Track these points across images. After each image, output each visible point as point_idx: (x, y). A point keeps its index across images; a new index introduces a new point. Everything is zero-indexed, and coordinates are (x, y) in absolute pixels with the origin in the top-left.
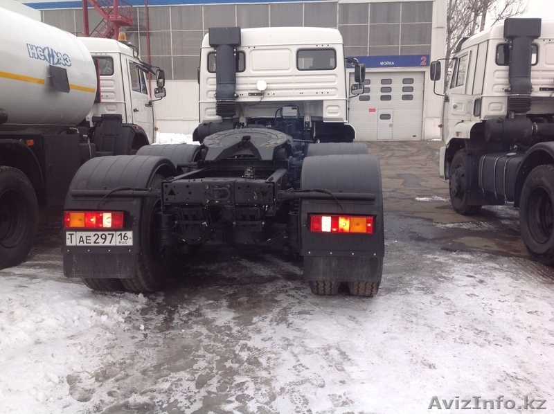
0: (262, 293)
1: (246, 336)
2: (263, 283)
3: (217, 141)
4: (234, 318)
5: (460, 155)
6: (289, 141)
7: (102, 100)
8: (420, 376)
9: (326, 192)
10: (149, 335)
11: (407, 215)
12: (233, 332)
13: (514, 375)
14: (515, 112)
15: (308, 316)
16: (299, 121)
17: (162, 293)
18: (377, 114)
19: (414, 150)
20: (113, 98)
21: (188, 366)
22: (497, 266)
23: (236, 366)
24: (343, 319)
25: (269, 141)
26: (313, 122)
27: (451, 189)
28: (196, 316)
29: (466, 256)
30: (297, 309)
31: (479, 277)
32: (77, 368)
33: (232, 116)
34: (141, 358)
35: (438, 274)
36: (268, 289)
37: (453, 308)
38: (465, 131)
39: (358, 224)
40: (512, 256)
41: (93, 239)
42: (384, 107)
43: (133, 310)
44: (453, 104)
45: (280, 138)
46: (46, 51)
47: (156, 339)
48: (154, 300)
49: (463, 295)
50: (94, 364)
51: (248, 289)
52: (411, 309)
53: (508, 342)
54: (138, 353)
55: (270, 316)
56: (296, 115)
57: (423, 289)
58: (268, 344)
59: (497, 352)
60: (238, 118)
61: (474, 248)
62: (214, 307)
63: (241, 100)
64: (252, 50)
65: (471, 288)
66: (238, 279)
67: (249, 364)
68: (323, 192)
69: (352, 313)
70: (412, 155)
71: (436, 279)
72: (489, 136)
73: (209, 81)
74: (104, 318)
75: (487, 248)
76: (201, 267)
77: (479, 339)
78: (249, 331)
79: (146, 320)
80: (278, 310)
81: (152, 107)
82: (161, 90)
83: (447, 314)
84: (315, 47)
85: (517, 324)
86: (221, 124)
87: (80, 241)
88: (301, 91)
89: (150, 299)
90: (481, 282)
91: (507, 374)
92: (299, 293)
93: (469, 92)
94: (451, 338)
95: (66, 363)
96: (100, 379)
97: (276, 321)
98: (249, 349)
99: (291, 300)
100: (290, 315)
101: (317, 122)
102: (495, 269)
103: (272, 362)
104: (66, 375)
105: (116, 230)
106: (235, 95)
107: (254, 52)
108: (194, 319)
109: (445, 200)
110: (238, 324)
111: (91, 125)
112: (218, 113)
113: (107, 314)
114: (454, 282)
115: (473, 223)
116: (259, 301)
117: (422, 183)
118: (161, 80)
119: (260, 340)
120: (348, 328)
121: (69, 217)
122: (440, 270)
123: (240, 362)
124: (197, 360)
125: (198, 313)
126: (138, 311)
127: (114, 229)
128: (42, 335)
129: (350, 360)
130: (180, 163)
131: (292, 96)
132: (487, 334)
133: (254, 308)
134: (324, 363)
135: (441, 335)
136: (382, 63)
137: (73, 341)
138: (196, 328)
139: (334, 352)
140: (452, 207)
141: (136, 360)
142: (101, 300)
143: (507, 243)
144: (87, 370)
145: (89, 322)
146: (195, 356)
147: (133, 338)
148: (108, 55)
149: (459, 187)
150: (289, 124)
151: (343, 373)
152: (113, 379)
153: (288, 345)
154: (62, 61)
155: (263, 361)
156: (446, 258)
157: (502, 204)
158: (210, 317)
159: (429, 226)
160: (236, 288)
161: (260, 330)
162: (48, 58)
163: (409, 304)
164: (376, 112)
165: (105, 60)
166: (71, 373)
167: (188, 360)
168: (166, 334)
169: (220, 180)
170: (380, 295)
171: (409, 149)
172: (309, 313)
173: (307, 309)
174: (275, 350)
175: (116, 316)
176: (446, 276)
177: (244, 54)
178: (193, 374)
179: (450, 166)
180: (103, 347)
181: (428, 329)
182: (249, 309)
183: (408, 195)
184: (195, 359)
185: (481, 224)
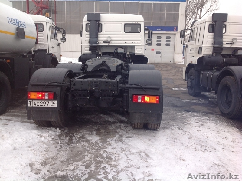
0: (110, 129)
1: (105, 147)
2: (110, 124)
3: (92, 63)
4: (99, 139)
5: (192, 70)
6: (122, 63)
7: (38, 43)
8: (179, 164)
9: (139, 86)
10: (63, 146)
11: (169, 96)
12: (99, 145)
13: (218, 164)
14: (216, 53)
15: (131, 139)
16: (125, 54)
17: (67, 128)
18: (155, 52)
19: (170, 68)
20: (43, 42)
21: (81, 159)
22: (208, 118)
23: (102, 159)
24: (146, 140)
25: (114, 63)
26: (130, 55)
27: (188, 85)
28: (83, 138)
29: (195, 114)
30: (126, 135)
31: (201, 123)
32: (33, 160)
33: (96, 51)
34: (60, 156)
35: (184, 121)
36: (113, 127)
37: (191, 136)
38: (194, 60)
39: (152, 99)
40: (214, 114)
41: (40, 104)
42: (158, 49)
43: (55, 135)
44: (190, 49)
45: (119, 62)
46: (16, 21)
47: (66, 148)
48: (63, 131)
49: (195, 131)
50: (40, 159)
51: (104, 127)
52: (174, 136)
53: (215, 150)
54: (59, 154)
55: (115, 138)
56: (123, 52)
57: (178, 128)
58: (115, 150)
59: (211, 154)
60: (98, 52)
61: (198, 110)
62: (90, 135)
63: (100, 44)
64: (105, 23)
65: (198, 128)
66: (100, 122)
67: (107, 159)
68: (138, 85)
69: (149, 137)
70: (170, 70)
71: (183, 123)
72: (205, 63)
73: (86, 36)
74: (43, 139)
75: (203, 111)
76: (83, 117)
77: (203, 149)
78: (106, 145)
79: (61, 140)
80: (118, 136)
81: (60, 46)
82: (63, 39)
83: (189, 138)
84: (132, 23)
85: (218, 143)
86: (91, 54)
87: (34, 105)
88: (126, 42)
89: (62, 131)
90: (202, 125)
91: (215, 164)
92: (126, 128)
93: (197, 44)
94: (191, 148)
95: (28, 158)
96: (43, 165)
97: (117, 141)
98: (107, 152)
99: (123, 132)
100: (123, 138)
101: (132, 55)
102: (208, 119)
103: (117, 158)
104: (29, 163)
105: (50, 100)
106: (98, 42)
107: (106, 24)
108: (81, 139)
109: (185, 90)
110: (101, 142)
111: (33, 53)
112: (90, 50)
113: (44, 137)
114: (191, 125)
115: (197, 100)
116: (110, 132)
117: (175, 82)
118: (64, 34)
119: (111, 149)
120: (148, 144)
121: (30, 94)
122: (185, 120)
123: (103, 158)
124: (85, 157)
125: (83, 137)
126: (57, 136)
127: (49, 100)
128: (16, 146)
129: (150, 157)
130: (75, 72)
131: (122, 44)
132: (206, 147)
133: (108, 135)
134: (139, 158)
135: (187, 147)
136: (157, 30)
137: (30, 149)
138: (83, 143)
139: (143, 154)
140: (188, 93)
141: (58, 157)
142: (41, 131)
143: (212, 108)
144: (38, 161)
145: (36, 140)
146: (84, 155)
147: (56, 147)
148: (41, 23)
149: (191, 84)
150: (121, 55)
151: (147, 163)
152: (49, 165)
153: (123, 151)
154: (22, 25)
155: (113, 157)
156: (187, 115)
157: (209, 91)
158: (89, 139)
159: (179, 101)
160: (99, 126)
161: (111, 144)
162: (16, 24)
163: (173, 134)
164: (154, 51)
165: (40, 25)
166: (31, 162)
167: (81, 157)
168: (70, 146)
169: (95, 79)
170: (160, 130)
171: (168, 67)
172: (131, 137)
173: (130, 135)
174: (118, 153)
175: (48, 138)
176: (187, 122)
177: (102, 24)
178: (83, 163)
179: (188, 75)
180: (43, 151)
181: (182, 144)
182: (105, 135)
183: (170, 87)
184: (84, 156)
185: (201, 100)
